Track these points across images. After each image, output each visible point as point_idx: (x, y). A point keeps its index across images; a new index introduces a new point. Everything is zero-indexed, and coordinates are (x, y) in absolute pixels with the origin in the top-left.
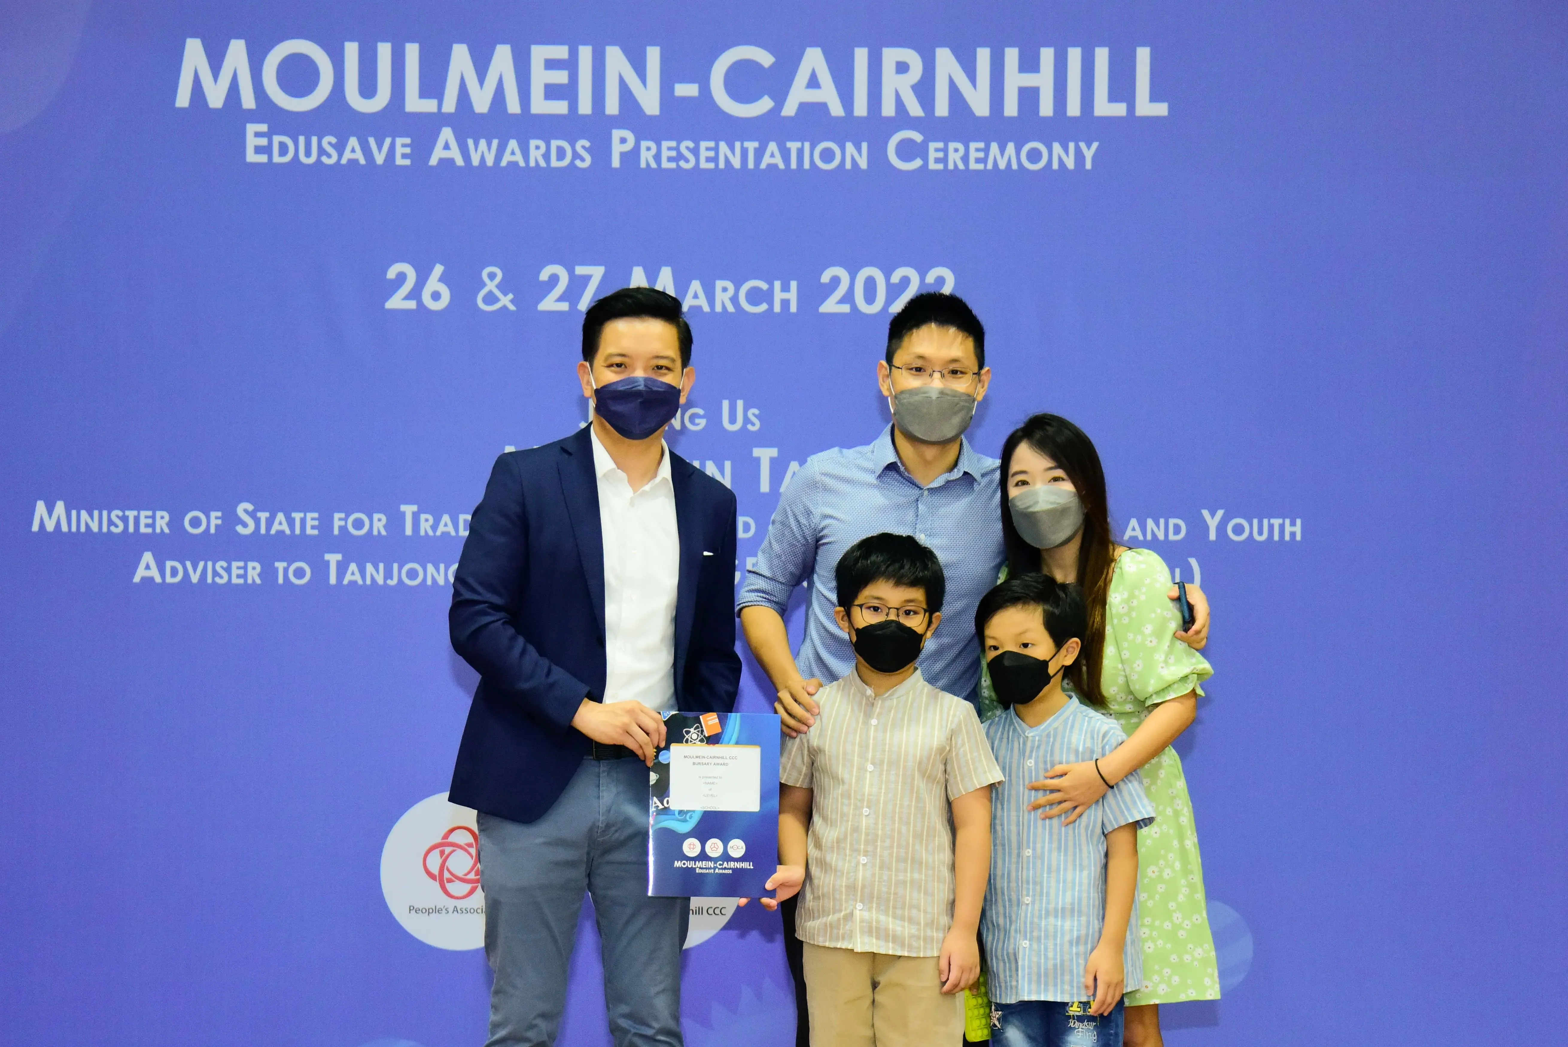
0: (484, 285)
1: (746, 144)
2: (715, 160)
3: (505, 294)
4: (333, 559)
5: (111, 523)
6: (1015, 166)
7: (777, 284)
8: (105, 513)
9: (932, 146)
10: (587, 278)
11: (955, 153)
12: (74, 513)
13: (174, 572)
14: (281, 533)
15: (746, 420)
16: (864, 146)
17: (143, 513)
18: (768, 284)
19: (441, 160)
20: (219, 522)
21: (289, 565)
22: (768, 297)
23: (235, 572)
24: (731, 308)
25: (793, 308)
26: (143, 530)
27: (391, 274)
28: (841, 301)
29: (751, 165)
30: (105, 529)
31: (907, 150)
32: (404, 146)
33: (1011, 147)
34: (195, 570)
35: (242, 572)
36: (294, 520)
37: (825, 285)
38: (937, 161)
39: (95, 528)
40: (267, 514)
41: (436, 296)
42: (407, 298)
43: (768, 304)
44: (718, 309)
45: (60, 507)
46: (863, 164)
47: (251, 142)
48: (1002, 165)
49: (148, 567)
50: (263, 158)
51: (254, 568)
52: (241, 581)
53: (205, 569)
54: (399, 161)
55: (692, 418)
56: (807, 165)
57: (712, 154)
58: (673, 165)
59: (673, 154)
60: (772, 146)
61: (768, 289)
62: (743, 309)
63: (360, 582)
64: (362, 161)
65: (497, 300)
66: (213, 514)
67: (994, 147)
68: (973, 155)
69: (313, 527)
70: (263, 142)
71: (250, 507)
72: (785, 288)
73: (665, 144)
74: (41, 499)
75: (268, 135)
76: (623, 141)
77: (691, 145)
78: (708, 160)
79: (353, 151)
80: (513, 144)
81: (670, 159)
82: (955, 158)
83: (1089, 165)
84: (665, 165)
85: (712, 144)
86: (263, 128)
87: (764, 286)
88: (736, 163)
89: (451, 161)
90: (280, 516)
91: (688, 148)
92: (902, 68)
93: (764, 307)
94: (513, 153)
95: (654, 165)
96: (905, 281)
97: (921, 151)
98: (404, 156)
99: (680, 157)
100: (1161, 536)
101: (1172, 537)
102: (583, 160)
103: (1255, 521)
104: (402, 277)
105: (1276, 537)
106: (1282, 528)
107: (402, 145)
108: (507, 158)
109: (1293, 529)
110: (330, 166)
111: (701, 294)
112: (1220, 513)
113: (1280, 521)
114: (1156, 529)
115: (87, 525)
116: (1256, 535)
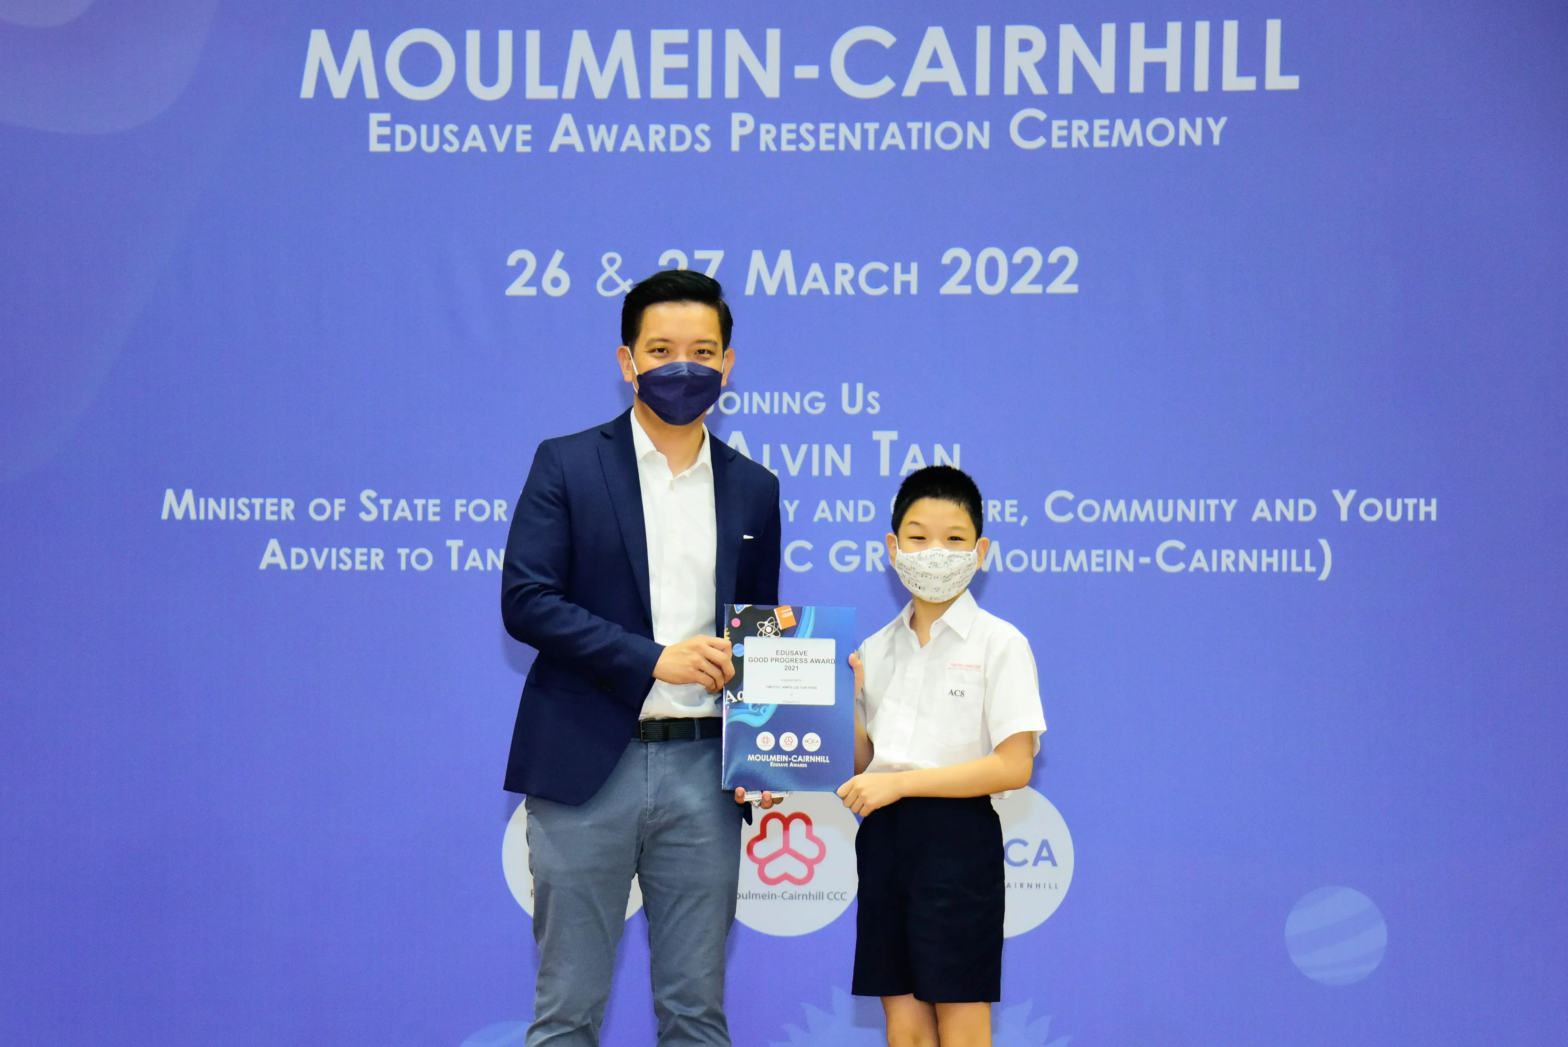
0: (603, 270)
1: (867, 125)
2: (835, 141)
3: (625, 280)
4: (455, 545)
5: (238, 510)
6: (1140, 143)
7: (898, 266)
8: (232, 501)
9: (1056, 124)
10: (707, 262)
11: (1079, 131)
12: (202, 501)
13: (299, 559)
14: (403, 519)
15: (866, 404)
16: (987, 125)
17: (269, 501)
18: (888, 266)
19: (562, 147)
20: (343, 509)
21: (412, 551)
22: (888, 278)
23: (358, 558)
24: (850, 291)
25: (914, 290)
26: (269, 517)
27: (512, 260)
28: (963, 282)
29: (871, 146)
30: (232, 517)
31: (1030, 129)
32: (525, 132)
33: (1136, 124)
34: (319, 557)
35: (365, 558)
36: (416, 506)
37: (945, 266)
38: (1061, 139)
39: (222, 516)
40: (390, 501)
41: (556, 282)
42: (528, 284)
43: (888, 285)
44: (838, 291)
45: (188, 495)
46: (985, 143)
47: (375, 131)
48: (1127, 142)
49: (274, 554)
50: (386, 148)
51: (377, 555)
52: (365, 567)
53: (329, 556)
54: (520, 148)
55: (812, 403)
56: (928, 146)
57: (832, 136)
58: (793, 148)
59: (793, 136)
60: (893, 127)
61: (888, 272)
62: (862, 291)
63: (481, 568)
64: (484, 149)
65: (616, 285)
66: (337, 501)
67: (1119, 125)
68: (1098, 132)
69: (435, 514)
70: (386, 131)
71: (373, 494)
72: (906, 270)
73: (785, 127)
74: (170, 488)
75: (391, 124)
76: (743, 124)
77: (811, 127)
78: (829, 142)
79: (475, 139)
80: (633, 129)
81: (790, 142)
82: (1079, 135)
83: (1216, 141)
84: (785, 147)
85: (832, 126)
86: (386, 117)
87: (884, 268)
88: (857, 145)
89: (571, 147)
90: (403, 503)
91: (808, 131)
92: (1025, 45)
93: (884, 289)
94: (632, 139)
95: (773, 148)
96: (1028, 262)
97: (1044, 129)
98: (525, 143)
99: (800, 139)
100: (1290, 517)
101: (1302, 518)
102: (702, 144)
103: (1389, 502)
104: (522, 264)
105: (1410, 517)
106: (1416, 507)
107: (523, 132)
108: (626, 143)
109: (1428, 509)
110: (451, 154)
111: (821, 276)
112: (1352, 493)
113: (1415, 501)
114: (1285, 510)
115: (215, 513)
116: (1389, 516)
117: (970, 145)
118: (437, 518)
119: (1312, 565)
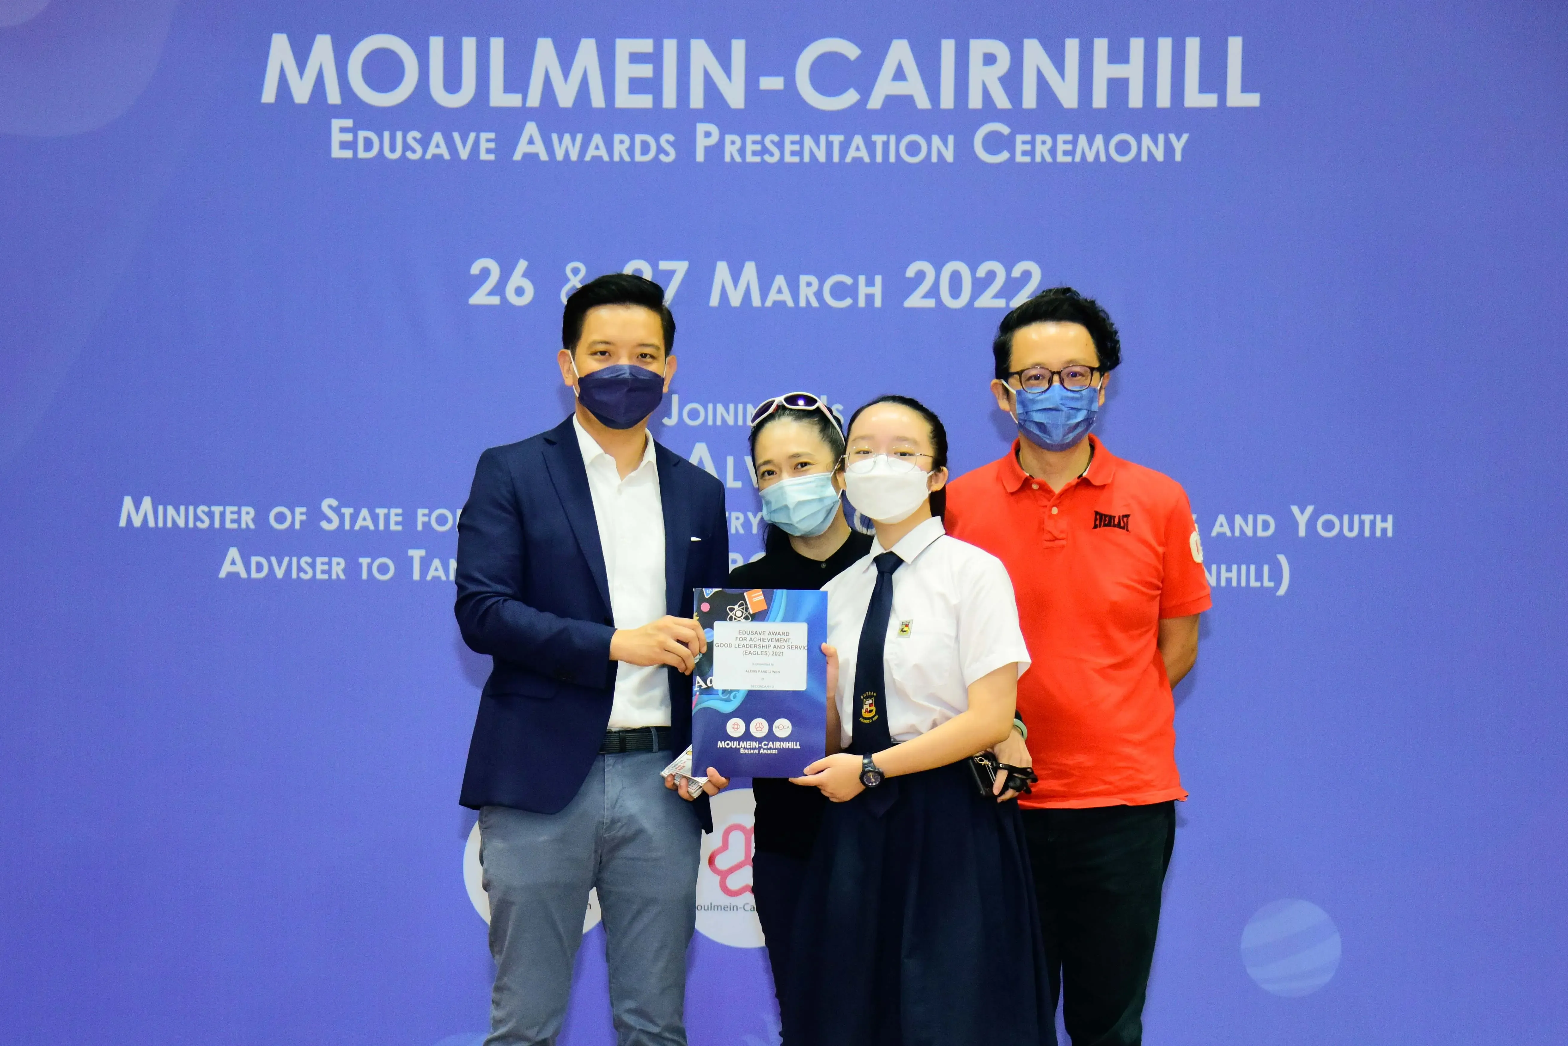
0: (568, 280)
1: (832, 138)
2: (800, 153)
4: (417, 554)
5: (197, 518)
6: (1103, 158)
7: (862, 279)
8: (191, 508)
9: (1020, 138)
10: (671, 273)
11: (1043, 146)
12: (161, 508)
13: (259, 567)
14: (364, 529)
16: (951, 139)
17: (229, 509)
18: (852, 278)
19: (526, 156)
20: (304, 517)
21: (373, 562)
22: (852, 291)
23: (319, 567)
24: (815, 303)
25: (878, 303)
26: (229, 525)
27: (475, 269)
28: (926, 296)
29: (836, 158)
30: (191, 525)
31: (994, 143)
32: (488, 140)
33: (1099, 140)
34: (280, 566)
35: (326, 567)
36: (377, 516)
37: (910, 279)
38: (1024, 153)
39: (181, 523)
40: (351, 510)
41: (520, 292)
42: (491, 293)
43: (852, 299)
44: (802, 304)
45: (147, 502)
46: (949, 157)
47: (337, 137)
48: (1090, 158)
49: (233, 563)
50: (348, 154)
51: (338, 564)
52: (325, 577)
53: (290, 565)
54: (484, 156)
56: (892, 159)
57: (797, 148)
58: (757, 159)
59: (758, 147)
60: (858, 140)
61: (853, 284)
62: (826, 303)
63: (443, 578)
64: (447, 156)
66: (299, 510)
67: (1082, 139)
68: (1061, 147)
69: (397, 523)
70: (349, 137)
71: (334, 503)
72: (870, 283)
73: (750, 138)
74: (128, 495)
75: (354, 130)
76: (708, 134)
77: (776, 138)
78: (793, 153)
79: (438, 146)
80: (597, 139)
81: (755, 153)
82: (1042, 150)
83: (1178, 157)
84: (750, 158)
85: (797, 138)
86: (349, 123)
87: (848, 280)
88: (821, 157)
89: (536, 155)
90: (364, 512)
91: (772, 142)
92: (990, 59)
93: (848, 302)
94: (597, 148)
95: (738, 159)
96: (991, 276)
97: (1008, 143)
98: (489, 151)
99: (765, 151)
100: (1249, 532)
101: (1260, 533)
102: (667, 154)
103: (1346, 518)
104: (485, 273)
105: (1367, 534)
106: (1373, 524)
107: (486, 140)
108: (591, 153)
109: (1384, 525)
110: (414, 161)
111: (785, 289)
112: (1310, 509)
113: (1371, 517)
114: (1244, 525)
115: (174, 522)
116: (1346, 532)
117: (934, 159)
118: (399, 528)
119: (1270, 580)
